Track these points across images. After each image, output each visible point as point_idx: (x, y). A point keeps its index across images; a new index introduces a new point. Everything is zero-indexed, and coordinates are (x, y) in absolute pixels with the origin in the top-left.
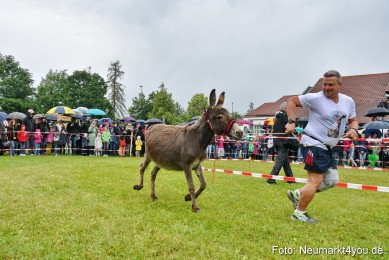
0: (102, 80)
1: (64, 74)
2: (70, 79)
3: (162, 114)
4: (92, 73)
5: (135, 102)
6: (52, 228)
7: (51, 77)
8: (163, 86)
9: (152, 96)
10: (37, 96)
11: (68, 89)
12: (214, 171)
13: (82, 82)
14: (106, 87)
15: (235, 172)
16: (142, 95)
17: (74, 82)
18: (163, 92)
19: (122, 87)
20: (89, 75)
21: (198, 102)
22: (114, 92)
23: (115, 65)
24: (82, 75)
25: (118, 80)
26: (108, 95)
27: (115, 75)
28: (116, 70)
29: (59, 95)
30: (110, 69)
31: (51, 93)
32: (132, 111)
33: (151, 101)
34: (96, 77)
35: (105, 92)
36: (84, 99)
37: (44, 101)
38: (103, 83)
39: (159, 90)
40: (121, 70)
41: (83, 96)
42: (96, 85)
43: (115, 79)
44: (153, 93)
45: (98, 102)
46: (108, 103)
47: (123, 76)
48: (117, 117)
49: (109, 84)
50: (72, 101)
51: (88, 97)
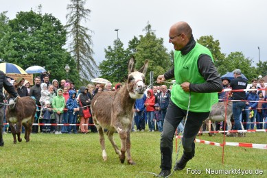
0: (58, 23)
1: (3, 17)
2: (12, 24)
4: (43, 14)
5: (108, 54)
9: (134, 43)
11: (9, 39)
12: (223, 145)
13: (29, 29)
14: (65, 33)
15: (255, 146)
16: (118, 43)
17: (18, 30)
18: (150, 37)
19: (88, 33)
20: (39, 16)
22: (76, 40)
24: (27, 19)
25: (82, 23)
26: (69, 45)
27: (78, 15)
28: (78, 7)
30: (69, 7)
32: (104, 67)
34: (49, 19)
35: (64, 41)
36: (33, 54)
38: (59, 27)
40: (85, 7)
41: (32, 49)
42: (49, 31)
43: (77, 21)
44: (135, 39)
45: (56, 56)
46: (70, 58)
47: (89, 16)
48: (82, 76)
49: (69, 30)
50: (15, 56)
51: (39, 50)
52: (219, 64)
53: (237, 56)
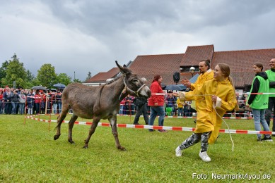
3: (14, 80)
8: (15, 56)
21: (46, 70)
33: (4, 68)
39: (12, 60)
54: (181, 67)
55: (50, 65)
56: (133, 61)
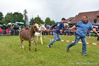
0: (22, 14)
1: (11, 13)
2: (13, 14)
4: (19, 13)
5: (31, 20)
6: (11, 58)
7: (8, 14)
8: (38, 16)
9: (35, 18)
10: (5, 19)
11: (13, 17)
13: (16, 15)
14: (23, 16)
16: (33, 18)
17: (14, 15)
19: (27, 16)
22: (25, 17)
23: (25, 10)
24: (16, 13)
25: (26, 14)
26: (24, 18)
28: (25, 12)
29: (10, 19)
31: (8, 18)
32: (30, 22)
35: (23, 18)
36: (17, 20)
37: (6, 21)
40: (27, 12)
41: (17, 19)
42: (20, 16)
43: (25, 14)
44: (36, 18)
45: (21, 20)
46: (24, 21)
47: (27, 13)
48: (26, 24)
49: (24, 16)
50: (14, 20)
51: (18, 19)
52: (50, 22)
53: (53, 21)
54: (97, 16)
55: (48, 18)
56: (77, 15)
